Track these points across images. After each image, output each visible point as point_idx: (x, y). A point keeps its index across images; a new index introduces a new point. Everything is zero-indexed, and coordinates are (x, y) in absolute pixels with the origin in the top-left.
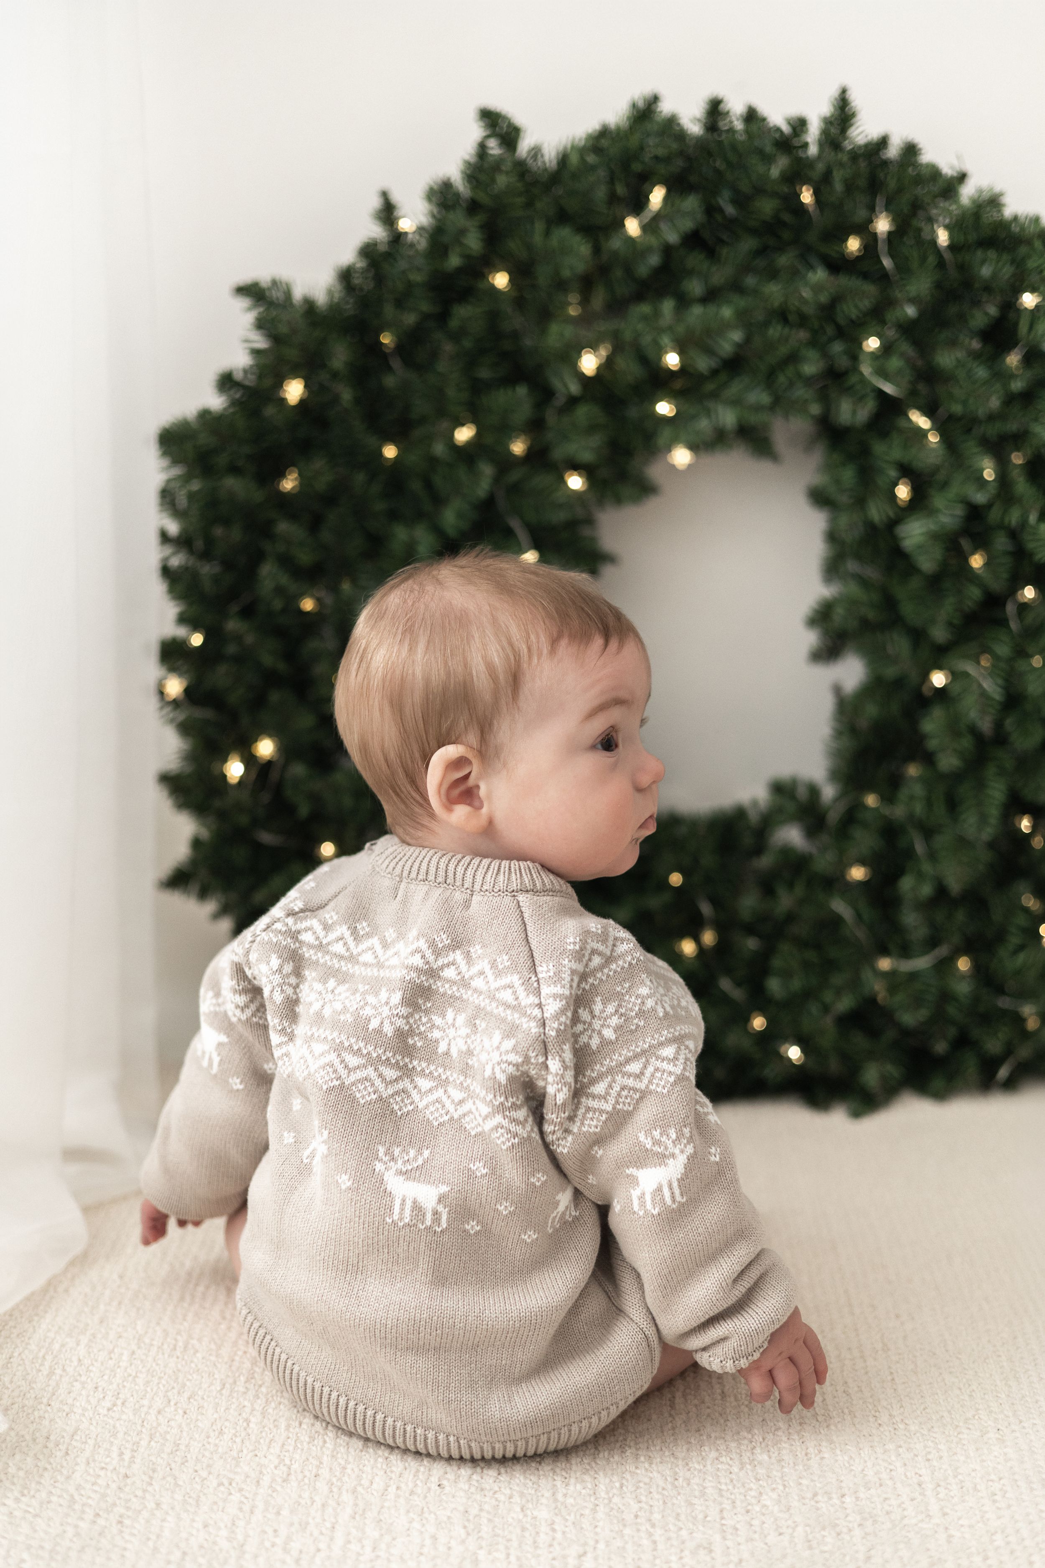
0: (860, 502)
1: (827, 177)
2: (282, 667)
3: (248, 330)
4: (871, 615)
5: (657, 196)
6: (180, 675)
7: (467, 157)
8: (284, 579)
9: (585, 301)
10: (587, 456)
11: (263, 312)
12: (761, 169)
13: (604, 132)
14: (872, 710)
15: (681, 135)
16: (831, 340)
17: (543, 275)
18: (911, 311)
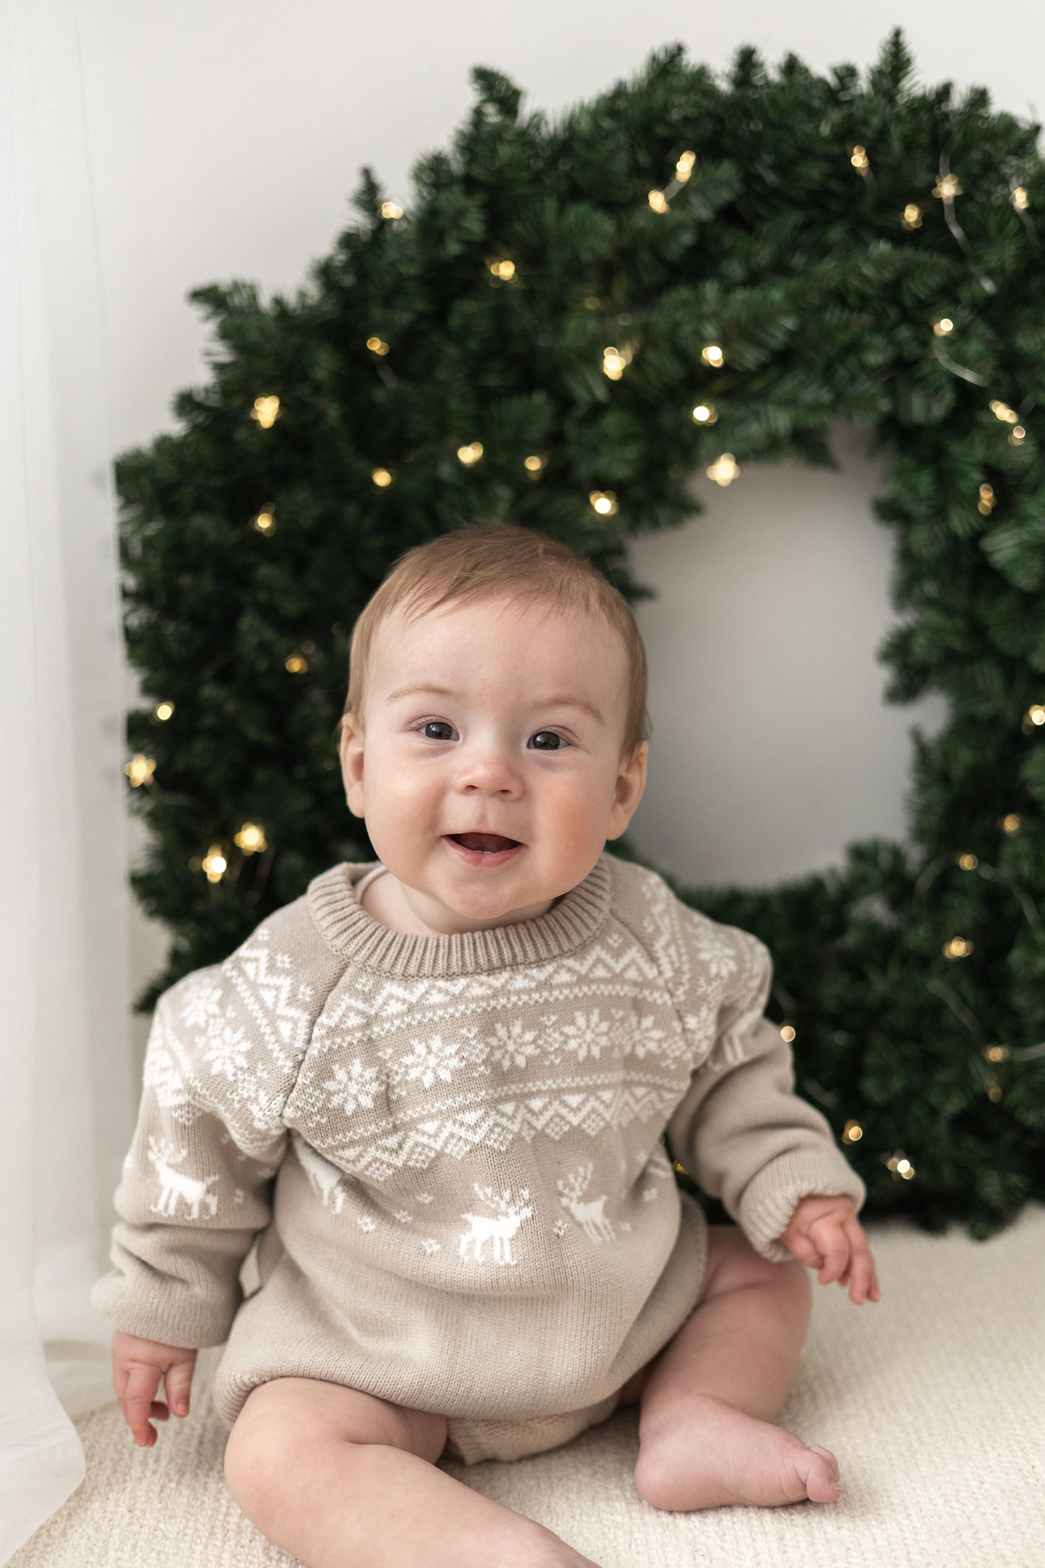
0: (940, 513)
1: (883, 135)
2: (269, 739)
3: (211, 340)
4: (958, 644)
5: (685, 165)
6: (148, 756)
7: (461, 127)
8: (269, 634)
9: (605, 293)
10: (621, 472)
11: (226, 319)
12: (808, 128)
13: (620, 92)
14: (965, 756)
15: (711, 92)
16: (895, 325)
17: (557, 261)
18: (988, 286)
